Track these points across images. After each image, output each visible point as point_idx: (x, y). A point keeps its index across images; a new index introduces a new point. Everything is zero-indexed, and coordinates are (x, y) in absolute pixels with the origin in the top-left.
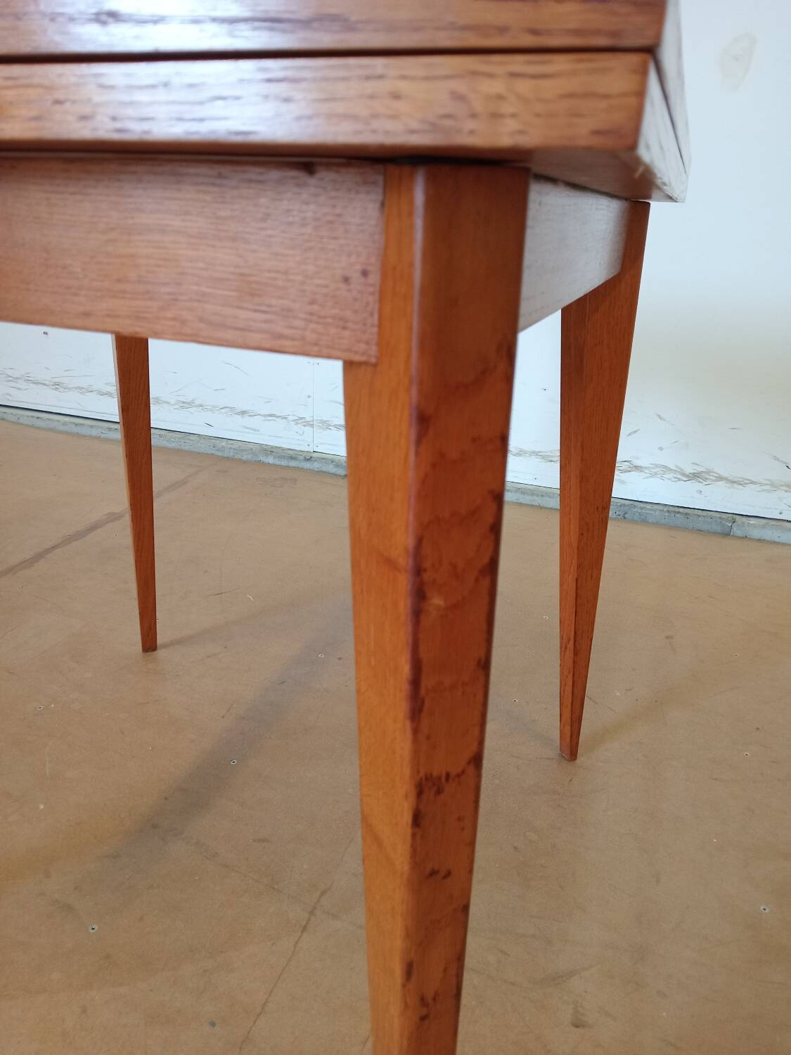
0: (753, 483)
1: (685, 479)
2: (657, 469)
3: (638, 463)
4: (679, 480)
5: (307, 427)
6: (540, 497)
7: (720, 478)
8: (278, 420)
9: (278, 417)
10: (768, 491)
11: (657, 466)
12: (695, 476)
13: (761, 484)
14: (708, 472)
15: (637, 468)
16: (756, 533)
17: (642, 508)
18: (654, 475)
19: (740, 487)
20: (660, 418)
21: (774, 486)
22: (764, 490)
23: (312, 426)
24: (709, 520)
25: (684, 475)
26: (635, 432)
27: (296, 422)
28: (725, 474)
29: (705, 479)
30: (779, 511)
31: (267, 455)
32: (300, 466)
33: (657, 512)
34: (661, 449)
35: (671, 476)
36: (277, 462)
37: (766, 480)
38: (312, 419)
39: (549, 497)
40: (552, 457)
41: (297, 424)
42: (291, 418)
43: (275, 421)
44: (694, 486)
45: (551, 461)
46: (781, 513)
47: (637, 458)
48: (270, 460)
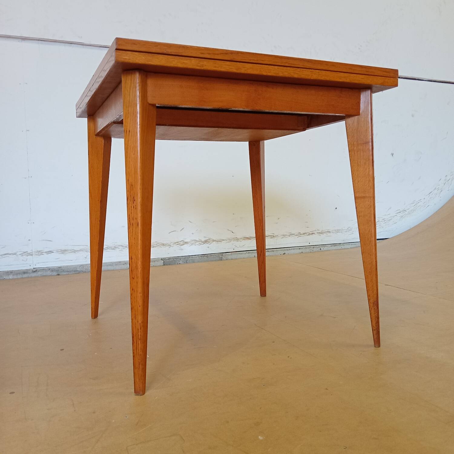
0: (224, 240)
1: (203, 243)
2: (193, 242)
3: (186, 241)
4: (201, 244)
5: (29, 256)
6: (153, 262)
7: (214, 241)
8: (10, 256)
9: (10, 254)
10: (229, 242)
11: (193, 240)
12: (206, 242)
13: (226, 240)
14: (209, 239)
15: (186, 243)
16: (230, 257)
17: (192, 258)
18: (192, 244)
19: (220, 242)
20: (191, 222)
21: (230, 240)
22: (227, 242)
23: (32, 255)
24: (215, 256)
25: (202, 242)
26: (183, 229)
27: (22, 255)
28: (215, 239)
29: (209, 242)
30: (233, 249)
31: (8, 275)
32: (30, 276)
33: (197, 258)
34: (193, 234)
35: (198, 243)
36: (15, 277)
37: (227, 238)
38: (31, 251)
39: (158, 261)
40: (154, 245)
41: (22, 256)
42: (18, 253)
43: (8, 257)
44: (206, 245)
45: (154, 247)
46: (234, 249)
47: (185, 239)
48: (11, 277)
